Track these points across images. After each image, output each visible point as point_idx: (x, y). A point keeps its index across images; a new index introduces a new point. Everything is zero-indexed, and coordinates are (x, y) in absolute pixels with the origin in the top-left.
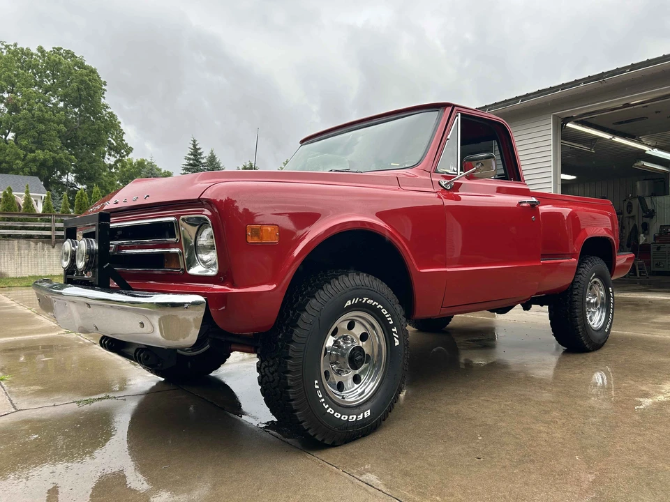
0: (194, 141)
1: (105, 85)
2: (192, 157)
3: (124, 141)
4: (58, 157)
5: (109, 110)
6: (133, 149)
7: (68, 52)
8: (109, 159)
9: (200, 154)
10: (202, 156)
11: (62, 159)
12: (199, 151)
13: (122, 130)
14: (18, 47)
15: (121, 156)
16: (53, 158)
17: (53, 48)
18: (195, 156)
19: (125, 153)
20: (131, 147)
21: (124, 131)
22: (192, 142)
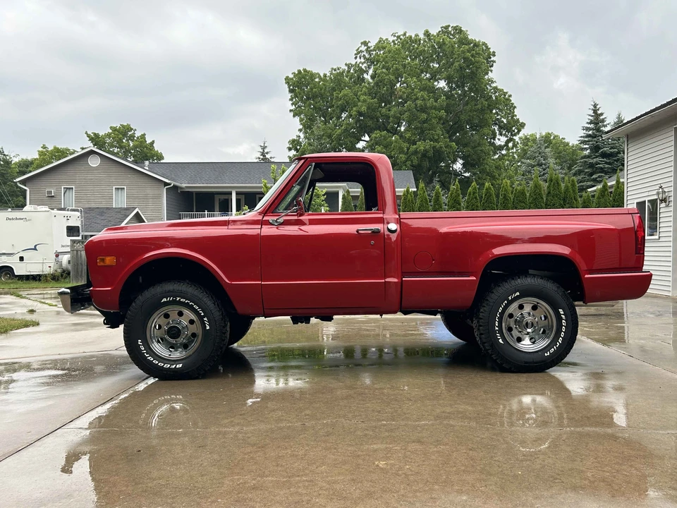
0: (595, 106)
1: (494, 55)
2: (592, 126)
3: (516, 116)
4: (438, 145)
5: (494, 85)
6: (525, 124)
7: (455, 28)
8: (499, 139)
9: (603, 121)
10: (605, 123)
11: (441, 147)
12: (601, 118)
13: (512, 104)
14: (407, 35)
15: (512, 135)
16: (434, 147)
17: (441, 28)
18: (596, 124)
19: (516, 131)
20: (522, 123)
21: (515, 105)
22: (592, 107)
